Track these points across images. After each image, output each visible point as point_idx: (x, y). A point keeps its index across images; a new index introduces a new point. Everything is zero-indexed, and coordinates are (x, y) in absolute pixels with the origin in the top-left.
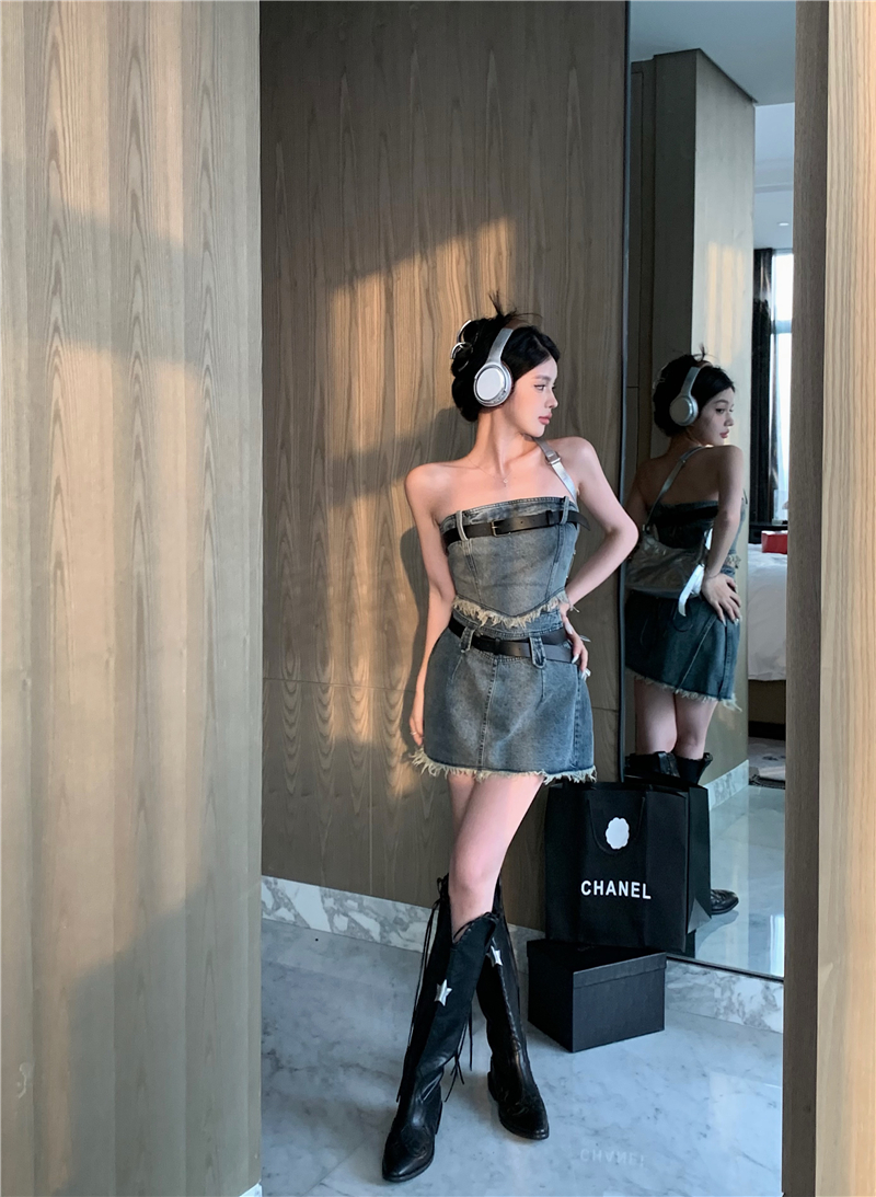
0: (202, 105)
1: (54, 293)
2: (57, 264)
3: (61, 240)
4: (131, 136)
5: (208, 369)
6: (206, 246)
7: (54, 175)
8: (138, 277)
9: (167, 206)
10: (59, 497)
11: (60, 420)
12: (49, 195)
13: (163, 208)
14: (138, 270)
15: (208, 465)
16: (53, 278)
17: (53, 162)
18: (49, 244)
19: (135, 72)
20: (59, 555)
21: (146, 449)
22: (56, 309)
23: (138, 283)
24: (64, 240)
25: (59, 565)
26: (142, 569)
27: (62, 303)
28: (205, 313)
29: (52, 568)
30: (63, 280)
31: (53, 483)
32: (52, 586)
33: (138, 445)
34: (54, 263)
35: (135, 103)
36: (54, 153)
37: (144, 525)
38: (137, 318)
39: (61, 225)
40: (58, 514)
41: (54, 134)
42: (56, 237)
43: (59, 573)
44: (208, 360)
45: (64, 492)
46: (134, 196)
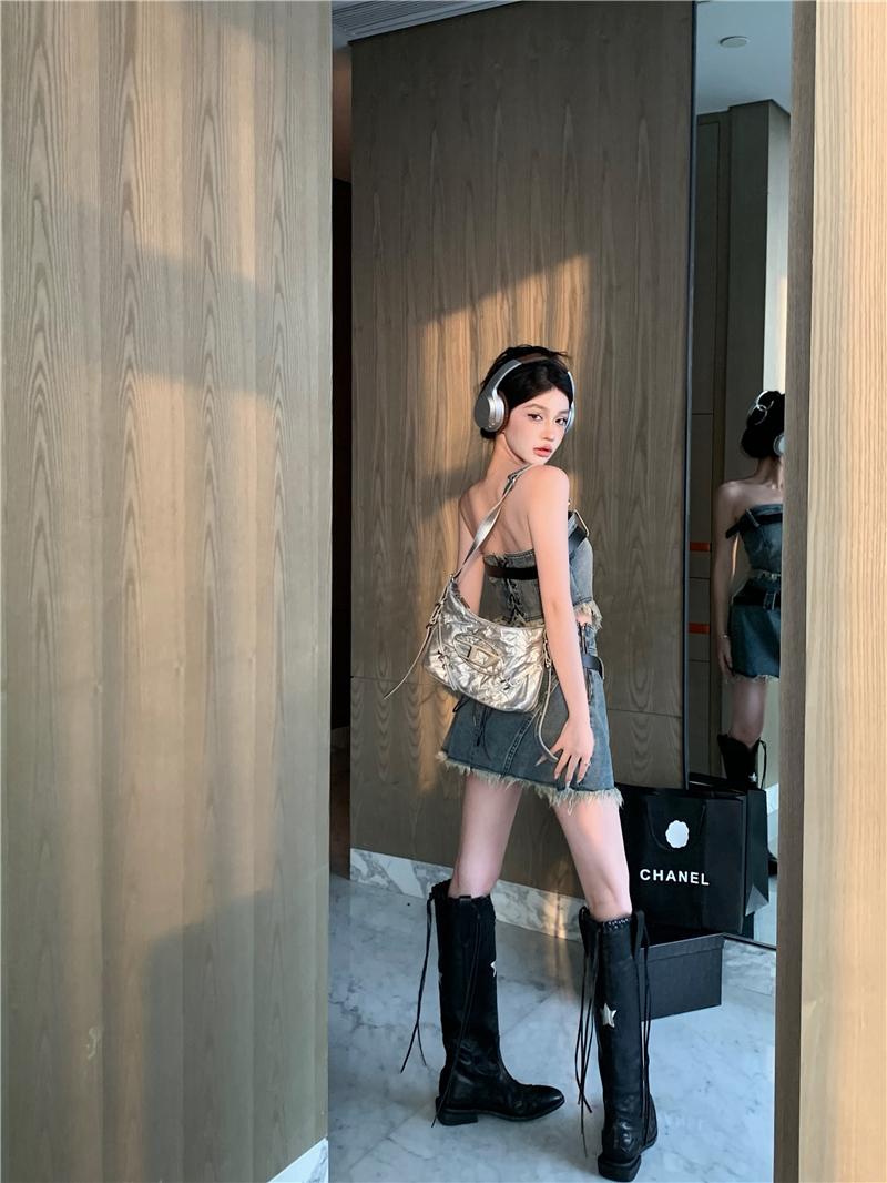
0: (274, 156)
1: (128, 332)
2: (131, 305)
3: (134, 283)
4: (204, 187)
5: (278, 401)
6: (278, 288)
7: (127, 222)
8: (210, 316)
9: (239, 251)
10: (131, 519)
11: (133, 450)
12: (122, 242)
13: (235, 253)
14: (210, 311)
15: (278, 491)
16: (126, 318)
17: (127, 212)
18: (123, 287)
19: (208, 127)
20: (130, 571)
21: (218, 476)
22: (129, 347)
23: (210, 322)
24: (137, 282)
25: (131, 580)
26: (213, 583)
27: (135, 342)
28: (276, 350)
29: (123, 585)
30: (137, 320)
31: (126, 506)
32: (124, 600)
33: (210, 472)
34: (127, 304)
35: (208, 157)
36: (128, 203)
37: (215, 544)
38: (209, 355)
39: (135, 271)
40: (130, 535)
41: (128, 186)
42: (129, 280)
43: (130, 588)
44: (278, 393)
45: (137, 515)
46: (207, 242)
